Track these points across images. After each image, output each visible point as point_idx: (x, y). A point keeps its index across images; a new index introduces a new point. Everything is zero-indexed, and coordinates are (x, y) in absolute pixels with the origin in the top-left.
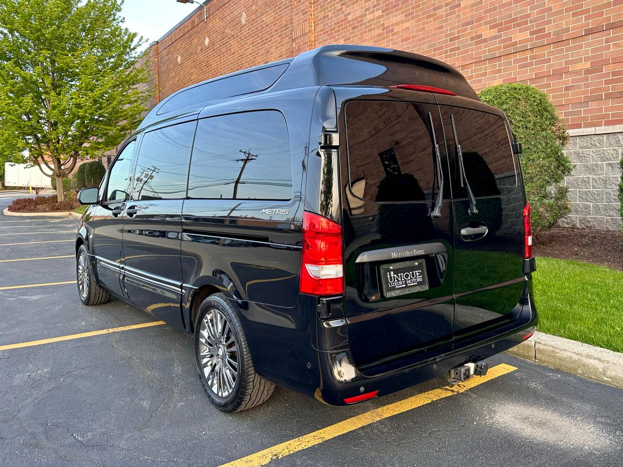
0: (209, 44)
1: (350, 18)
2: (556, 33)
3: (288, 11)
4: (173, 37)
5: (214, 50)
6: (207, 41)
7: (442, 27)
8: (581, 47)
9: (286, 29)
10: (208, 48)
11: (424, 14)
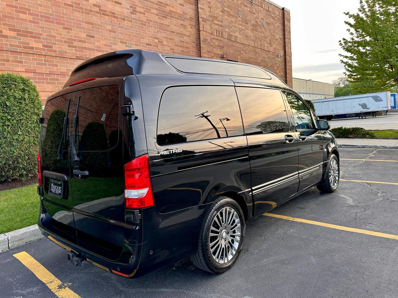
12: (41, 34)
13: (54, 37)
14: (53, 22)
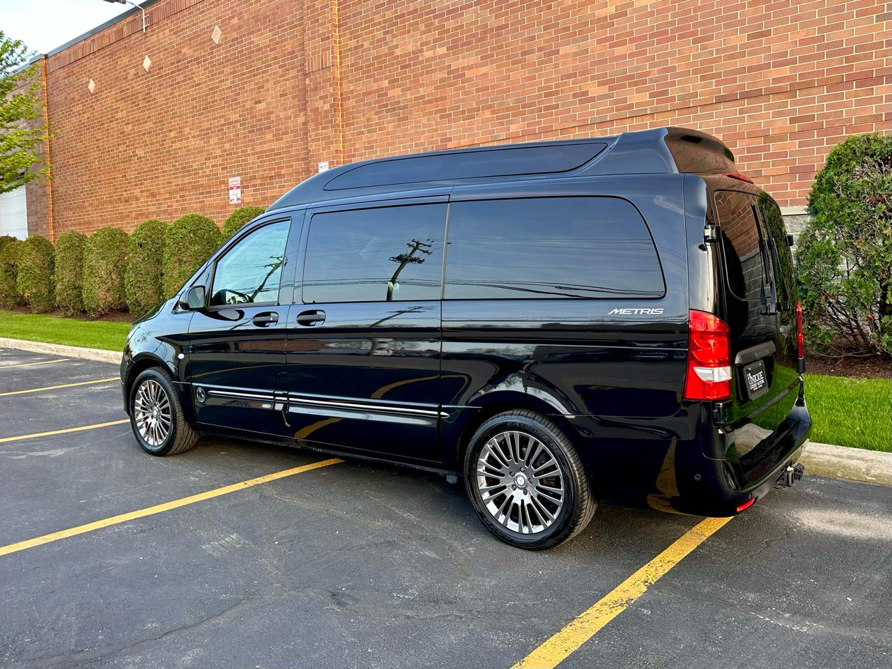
0: (150, 68)
1: (398, 52)
2: (681, 98)
3: (296, 31)
4: (80, 51)
5: (160, 78)
6: (147, 63)
7: (533, 78)
8: (711, 116)
9: (292, 58)
10: (150, 72)
11: (508, 58)
12: (648, 74)
13: (674, 68)
14: (673, 38)
